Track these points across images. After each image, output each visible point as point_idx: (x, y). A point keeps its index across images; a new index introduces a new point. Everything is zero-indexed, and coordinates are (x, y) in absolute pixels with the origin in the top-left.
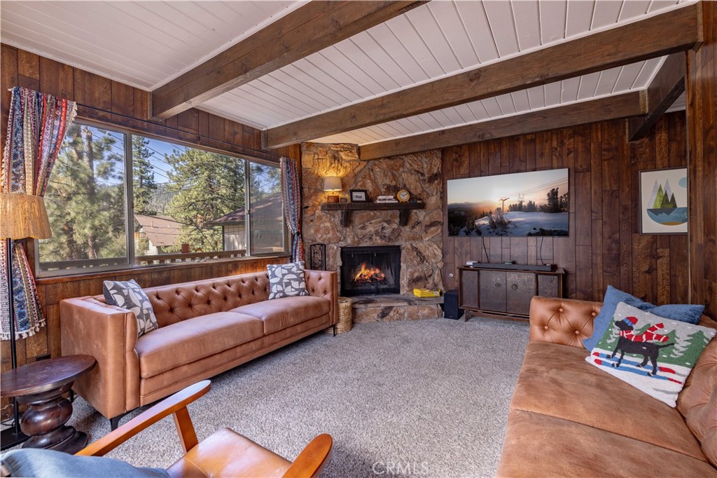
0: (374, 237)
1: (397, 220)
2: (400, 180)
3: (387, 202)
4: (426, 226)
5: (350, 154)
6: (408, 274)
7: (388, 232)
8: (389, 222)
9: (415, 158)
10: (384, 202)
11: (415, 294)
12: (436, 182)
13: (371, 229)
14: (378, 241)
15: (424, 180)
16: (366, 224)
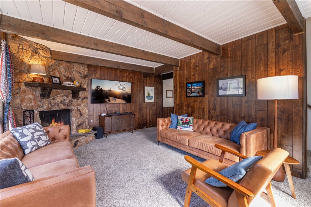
0: (60, 104)
1: (71, 96)
2: (72, 74)
3: (72, 86)
4: (82, 99)
5: (46, 53)
6: (76, 123)
7: (67, 101)
8: (67, 96)
9: (79, 66)
10: (70, 85)
11: (80, 132)
12: (86, 79)
13: (58, 100)
14: (62, 107)
15: (81, 77)
16: (55, 97)
